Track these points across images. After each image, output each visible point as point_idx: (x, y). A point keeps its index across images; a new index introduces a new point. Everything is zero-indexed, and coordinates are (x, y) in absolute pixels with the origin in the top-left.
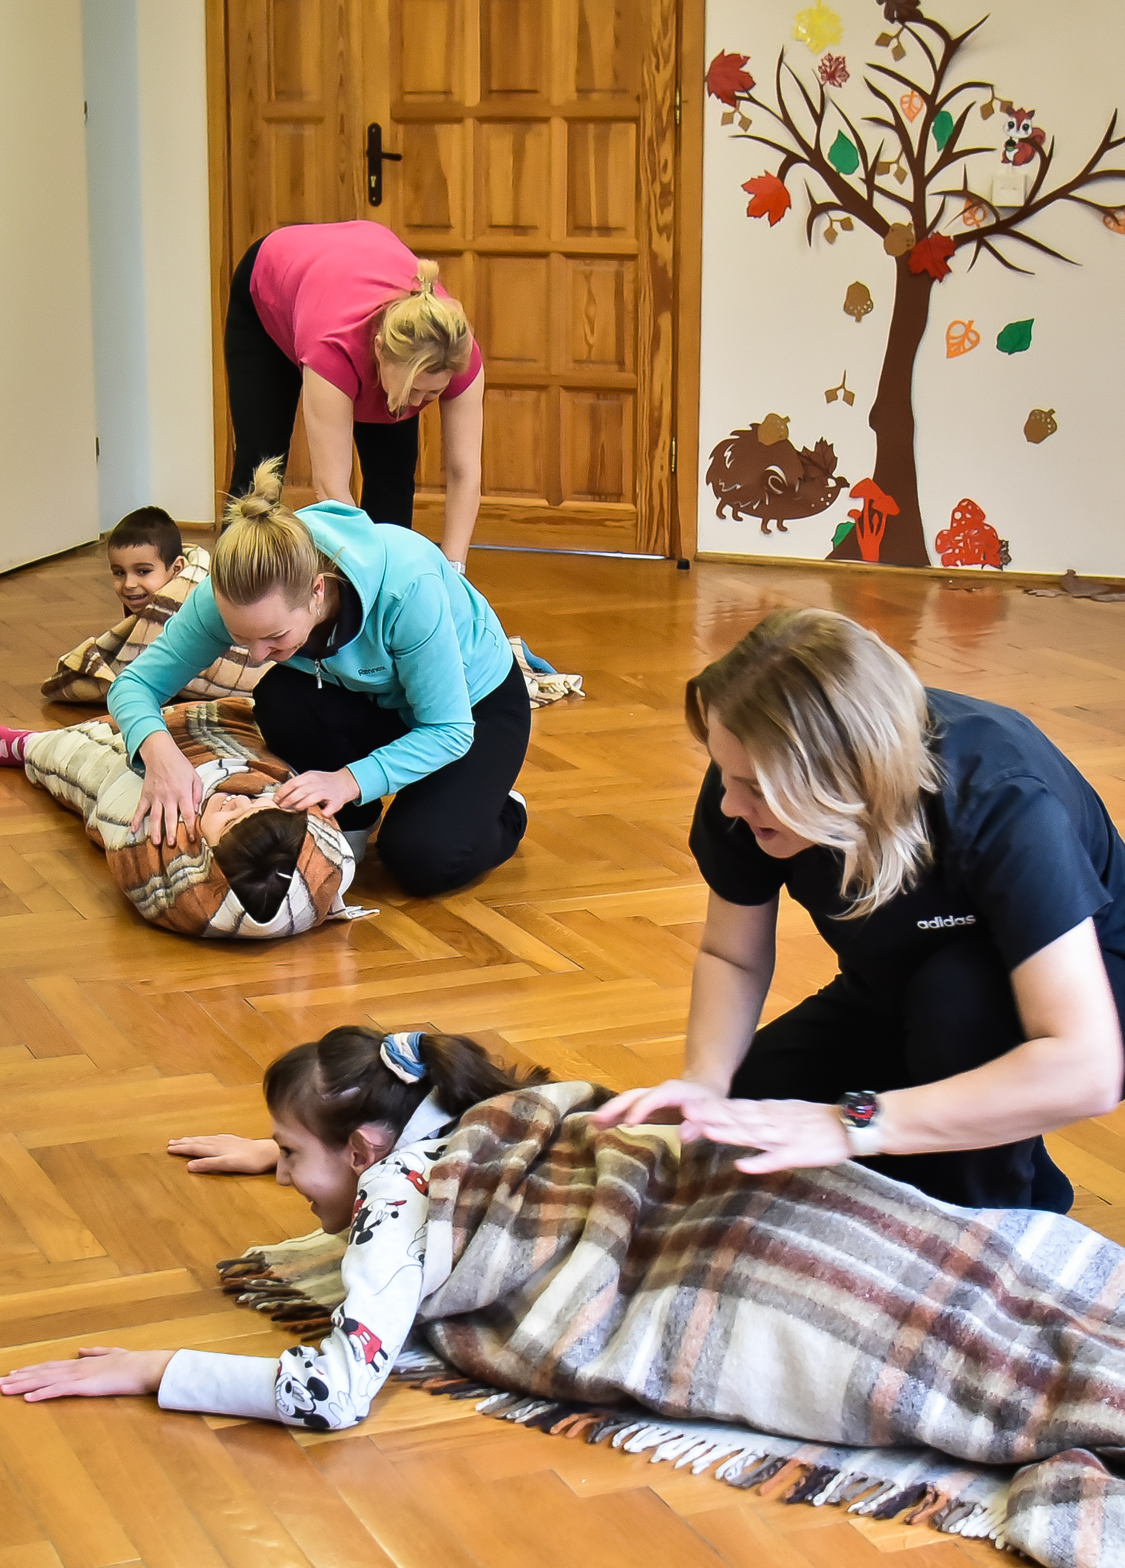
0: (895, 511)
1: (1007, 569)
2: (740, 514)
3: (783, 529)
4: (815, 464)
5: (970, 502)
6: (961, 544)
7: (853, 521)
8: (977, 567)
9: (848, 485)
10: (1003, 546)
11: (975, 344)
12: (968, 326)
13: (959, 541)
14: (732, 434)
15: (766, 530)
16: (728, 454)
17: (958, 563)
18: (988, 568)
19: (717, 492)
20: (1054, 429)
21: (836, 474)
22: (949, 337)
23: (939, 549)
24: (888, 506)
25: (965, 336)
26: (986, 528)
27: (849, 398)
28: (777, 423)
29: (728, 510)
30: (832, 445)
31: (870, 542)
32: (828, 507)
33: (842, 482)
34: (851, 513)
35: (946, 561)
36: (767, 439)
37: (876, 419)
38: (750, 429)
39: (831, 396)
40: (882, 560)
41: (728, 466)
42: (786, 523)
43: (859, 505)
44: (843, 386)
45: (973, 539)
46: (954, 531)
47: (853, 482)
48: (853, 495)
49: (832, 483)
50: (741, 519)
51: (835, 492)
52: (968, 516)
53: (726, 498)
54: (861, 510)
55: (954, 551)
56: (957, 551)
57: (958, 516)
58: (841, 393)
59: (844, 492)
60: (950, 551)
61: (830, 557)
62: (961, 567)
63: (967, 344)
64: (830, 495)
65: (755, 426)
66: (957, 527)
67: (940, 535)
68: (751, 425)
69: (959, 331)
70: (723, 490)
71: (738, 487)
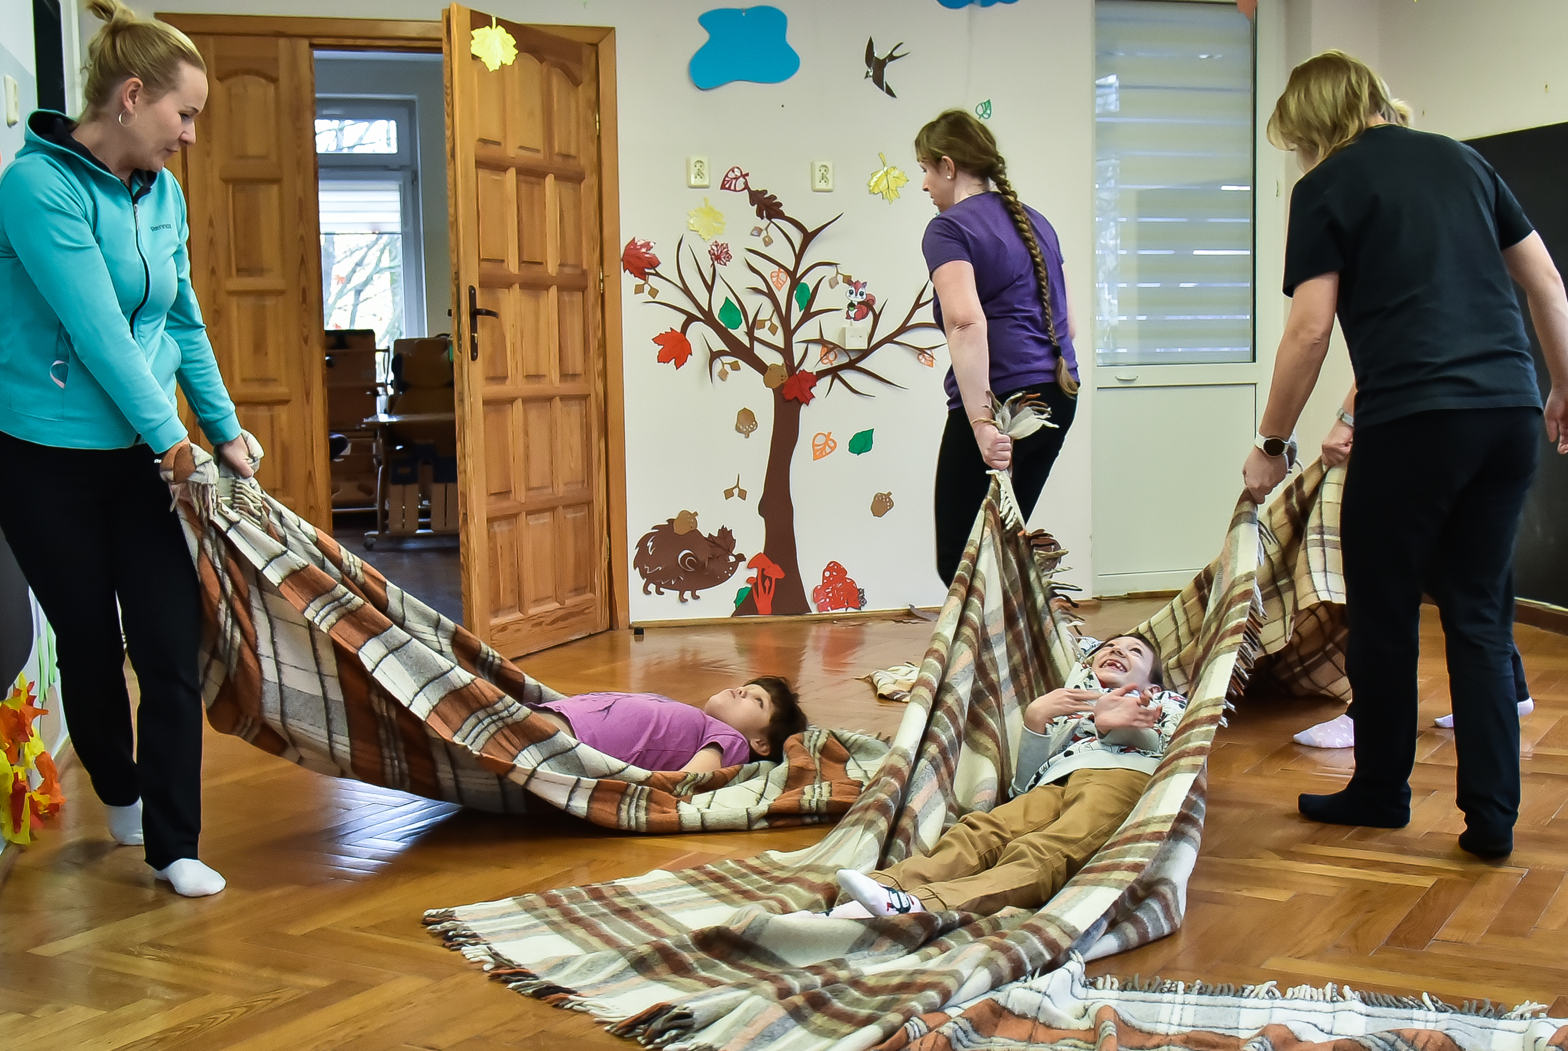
0: (781, 575)
1: (863, 609)
2: (662, 590)
3: (695, 597)
4: (719, 546)
5: (836, 563)
6: (831, 595)
7: (749, 586)
8: (843, 610)
9: (744, 560)
10: (860, 593)
11: (833, 449)
12: (828, 436)
13: (830, 592)
14: (653, 528)
15: (683, 600)
16: (650, 544)
17: (829, 608)
18: (850, 610)
19: (643, 574)
20: (892, 506)
21: (735, 552)
22: (814, 445)
23: (815, 600)
24: (776, 572)
25: (826, 443)
26: (848, 581)
27: (743, 495)
28: (689, 517)
29: (652, 587)
30: (731, 530)
31: (764, 601)
32: (730, 577)
33: (740, 558)
34: (749, 580)
35: (821, 608)
36: (679, 530)
37: (763, 509)
38: (667, 523)
39: (729, 494)
40: (774, 613)
41: (651, 553)
42: (698, 593)
43: (754, 573)
44: (737, 486)
45: (839, 590)
46: (825, 586)
47: (749, 557)
48: (750, 566)
49: (732, 559)
50: (662, 593)
51: (735, 566)
52: (835, 574)
53: (649, 578)
54: (755, 577)
55: (825, 600)
56: (828, 600)
57: (827, 574)
58: (736, 491)
59: (742, 565)
60: (823, 601)
61: (734, 615)
62: (831, 612)
63: (828, 450)
64: (731, 568)
65: (671, 521)
66: (827, 582)
67: (816, 590)
68: (668, 521)
69: (821, 440)
70: (648, 572)
71: (660, 568)
